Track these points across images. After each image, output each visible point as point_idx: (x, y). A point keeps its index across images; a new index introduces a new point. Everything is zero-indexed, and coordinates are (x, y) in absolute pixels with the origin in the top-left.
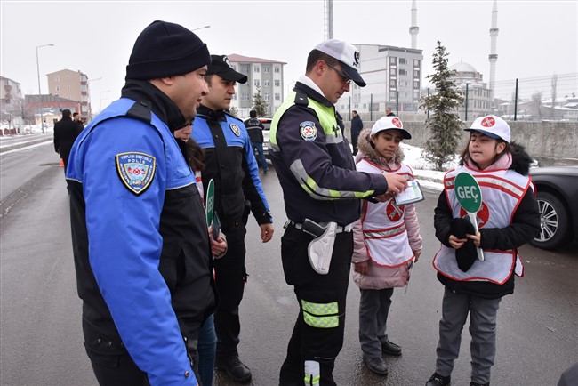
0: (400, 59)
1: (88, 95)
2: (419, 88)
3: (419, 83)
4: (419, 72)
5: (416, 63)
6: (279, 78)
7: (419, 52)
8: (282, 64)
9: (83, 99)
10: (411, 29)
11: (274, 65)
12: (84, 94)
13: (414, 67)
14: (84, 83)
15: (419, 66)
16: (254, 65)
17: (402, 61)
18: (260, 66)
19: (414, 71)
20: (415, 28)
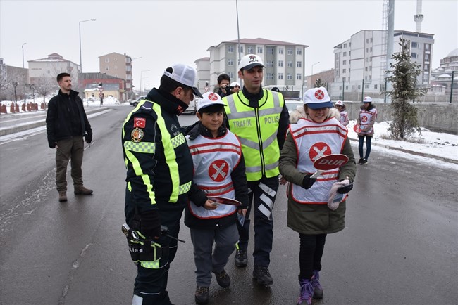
0: (413, 43)
1: (131, 74)
2: (428, 70)
3: (429, 65)
4: (429, 55)
5: (427, 47)
6: (302, 60)
7: (431, 36)
8: (304, 47)
9: (127, 78)
10: (416, 16)
11: (297, 48)
12: (129, 73)
13: (425, 50)
14: (129, 64)
15: (430, 49)
16: (278, 48)
17: (415, 45)
18: (284, 48)
19: (425, 54)
20: (420, 16)
